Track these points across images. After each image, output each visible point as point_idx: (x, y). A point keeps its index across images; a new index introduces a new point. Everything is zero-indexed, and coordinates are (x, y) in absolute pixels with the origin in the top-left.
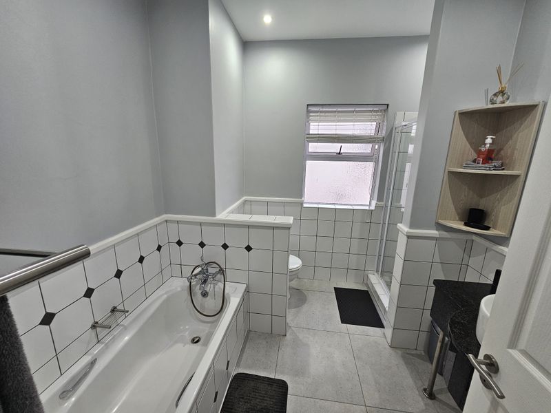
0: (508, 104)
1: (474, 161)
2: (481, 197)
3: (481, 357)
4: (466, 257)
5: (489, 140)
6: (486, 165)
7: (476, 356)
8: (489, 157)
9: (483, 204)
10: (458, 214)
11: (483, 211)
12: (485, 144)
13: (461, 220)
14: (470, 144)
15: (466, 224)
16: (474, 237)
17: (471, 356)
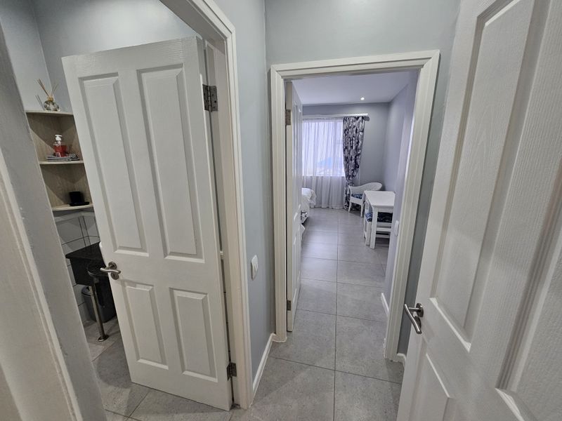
0: (59, 112)
1: (54, 155)
2: (74, 182)
3: (107, 266)
4: (84, 230)
5: (58, 138)
6: (65, 157)
7: (105, 267)
8: (64, 151)
9: (77, 187)
10: (62, 199)
11: (79, 192)
12: (57, 141)
13: (66, 203)
14: (45, 140)
15: (72, 205)
16: (83, 214)
17: (102, 269)
